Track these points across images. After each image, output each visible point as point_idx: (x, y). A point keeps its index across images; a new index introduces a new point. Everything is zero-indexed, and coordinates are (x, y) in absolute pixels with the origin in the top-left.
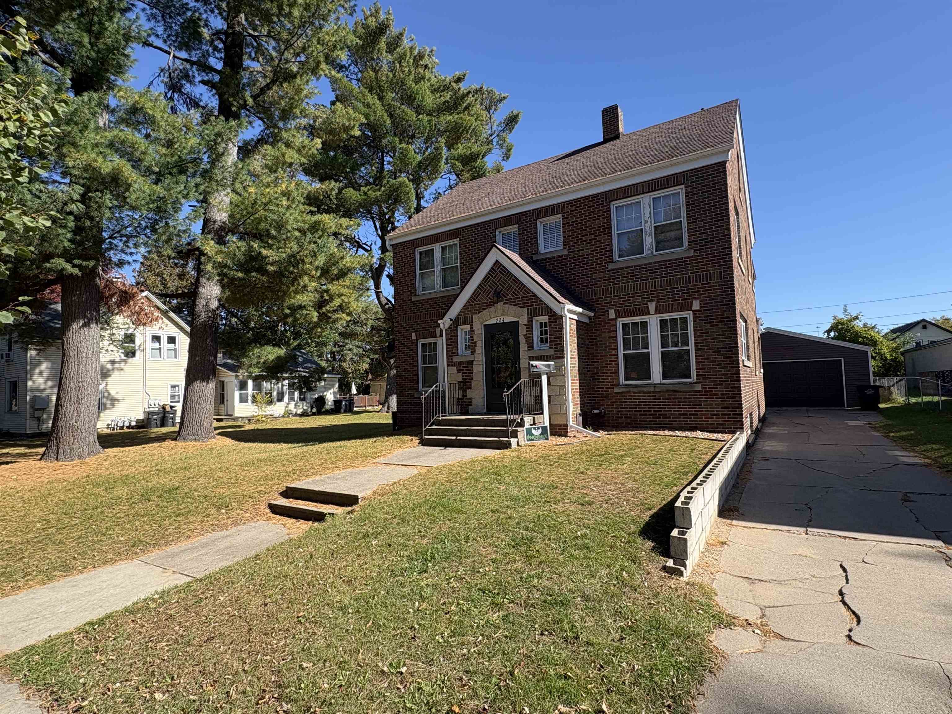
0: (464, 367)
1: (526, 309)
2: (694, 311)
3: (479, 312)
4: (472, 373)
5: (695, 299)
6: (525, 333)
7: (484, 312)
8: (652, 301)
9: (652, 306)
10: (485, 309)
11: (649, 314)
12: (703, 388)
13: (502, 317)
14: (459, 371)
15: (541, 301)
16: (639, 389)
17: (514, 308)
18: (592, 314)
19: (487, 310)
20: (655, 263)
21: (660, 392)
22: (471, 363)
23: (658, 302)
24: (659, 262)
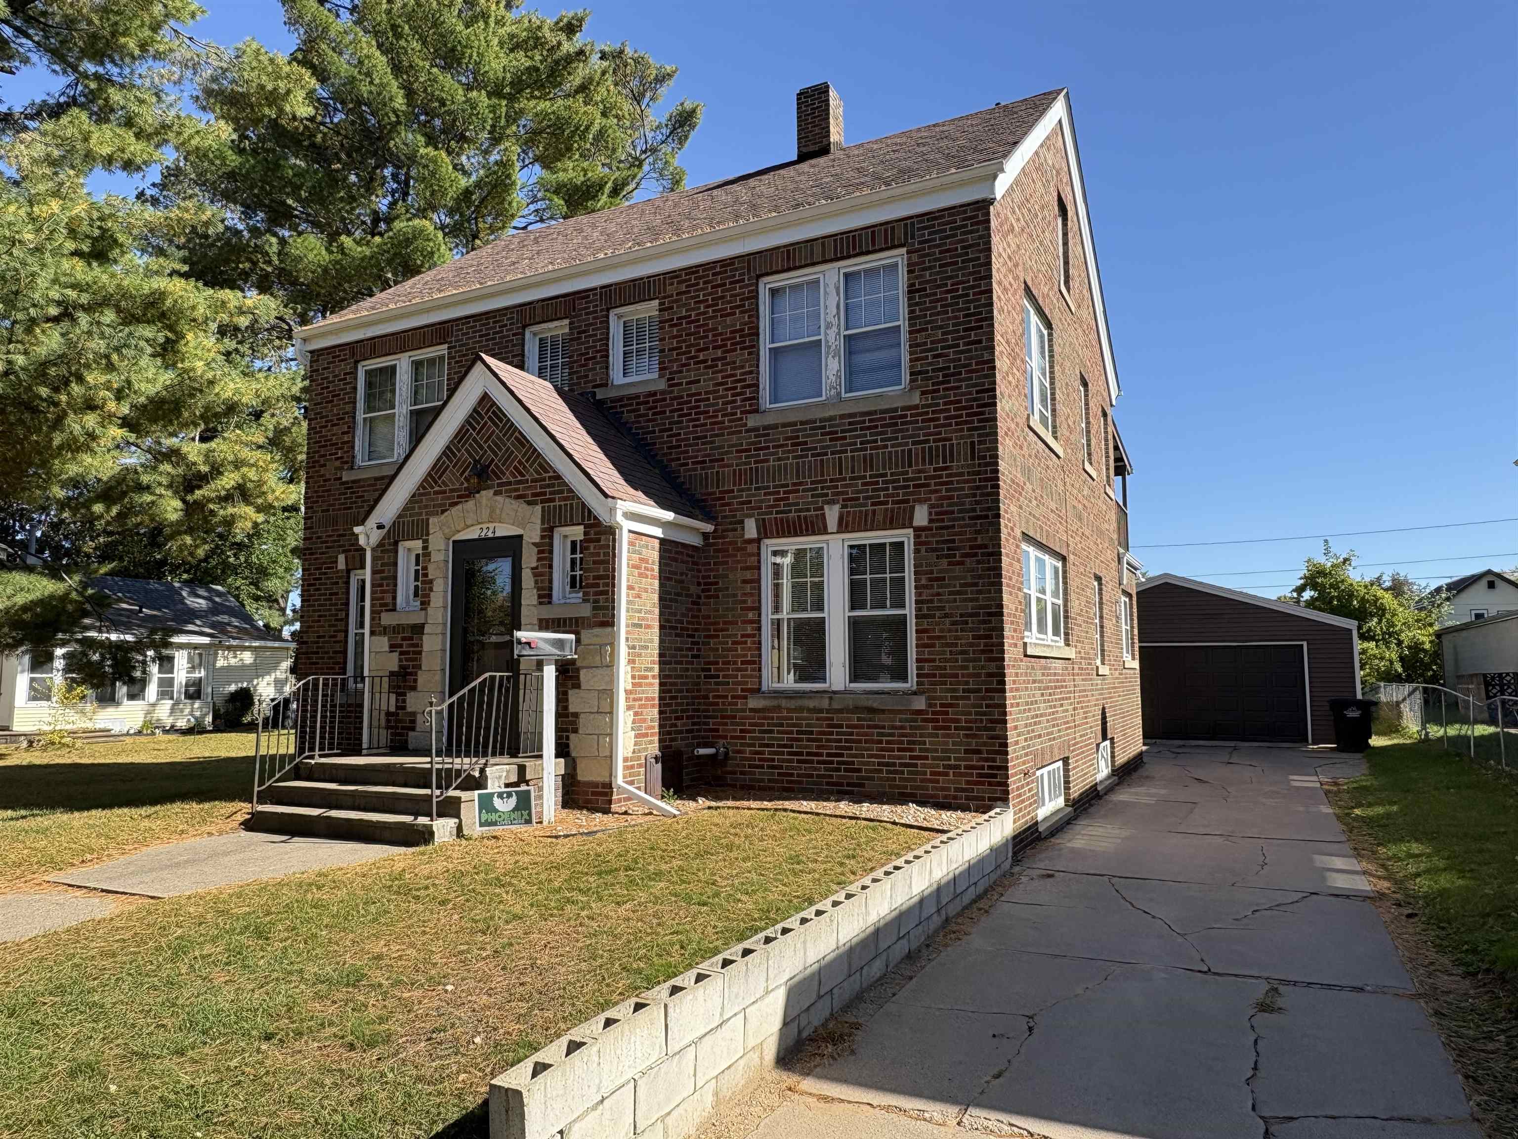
0: (404, 639)
1: (538, 508)
2: (917, 530)
3: (443, 512)
4: (420, 653)
5: (920, 501)
6: (534, 565)
7: (455, 510)
8: (832, 502)
9: (832, 514)
10: (456, 504)
11: (824, 531)
12: (930, 705)
13: (491, 526)
14: (393, 647)
15: (571, 491)
16: (800, 703)
17: (515, 504)
18: (709, 528)
19: (459, 507)
20: (842, 417)
21: (840, 711)
22: (419, 629)
23: (843, 507)
24: (851, 415)
